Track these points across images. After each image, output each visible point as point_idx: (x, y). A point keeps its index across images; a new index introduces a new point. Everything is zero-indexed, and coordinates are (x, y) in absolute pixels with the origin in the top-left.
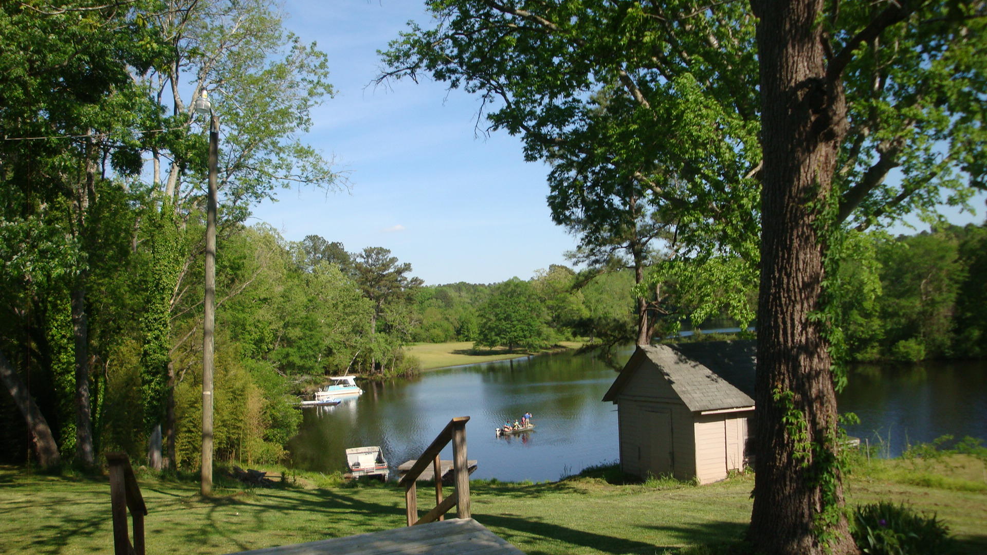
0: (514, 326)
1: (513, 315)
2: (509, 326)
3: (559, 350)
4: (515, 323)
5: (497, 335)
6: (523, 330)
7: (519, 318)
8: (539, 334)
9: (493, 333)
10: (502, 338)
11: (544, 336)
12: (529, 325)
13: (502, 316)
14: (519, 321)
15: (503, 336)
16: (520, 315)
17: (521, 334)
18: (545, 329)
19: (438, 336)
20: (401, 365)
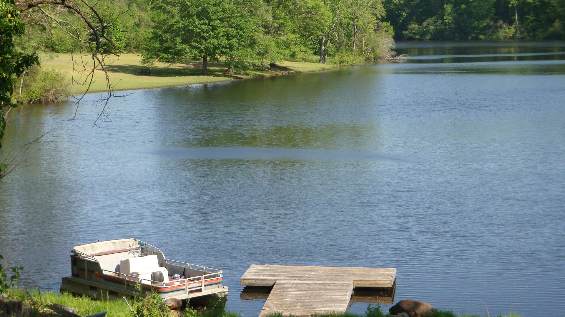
0: (214, 29)
1: (212, 9)
2: (205, 28)
3: (280, 73)
4: (216, 23)
5: (184, 42)
6: (228, 36)
7: (222, 15)
8: (253, 44)
9: (178, 39)
10: (193, 47)
11: (258, 48)
12: (238, 27)
13: (193, 10)
14: (221, 20)
15: (195, 44)
16: (224, 11)
17: (225, 42)
18: (261, 36)
19: (61, 40)
20: (34, 84)
